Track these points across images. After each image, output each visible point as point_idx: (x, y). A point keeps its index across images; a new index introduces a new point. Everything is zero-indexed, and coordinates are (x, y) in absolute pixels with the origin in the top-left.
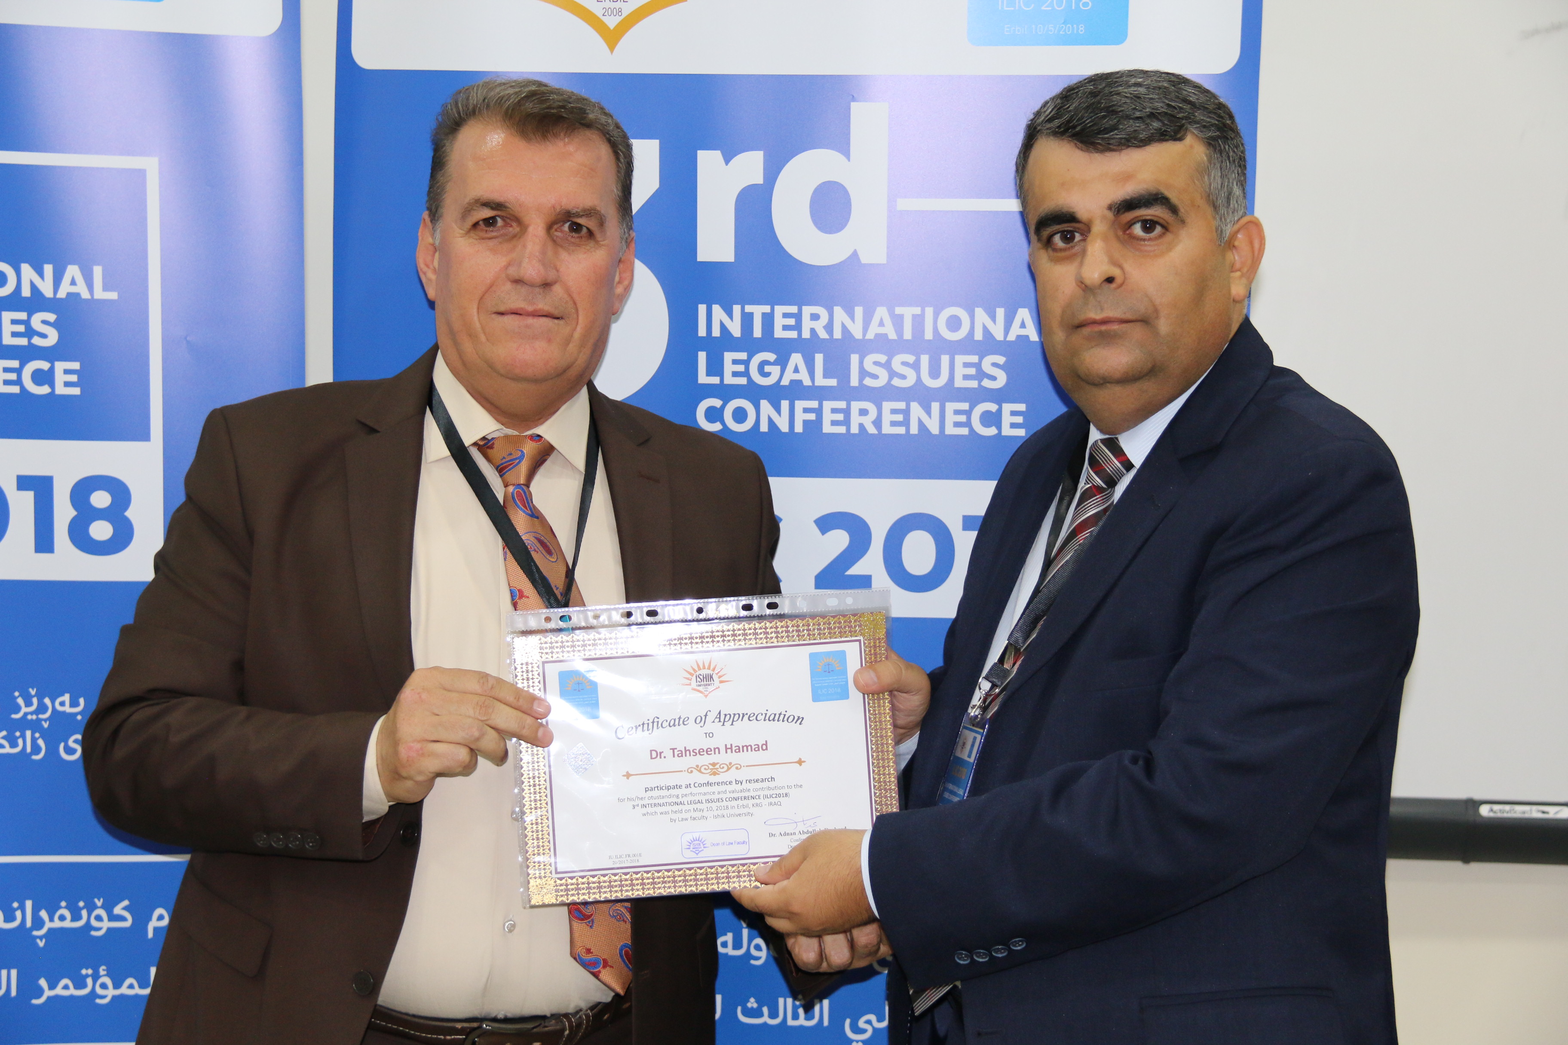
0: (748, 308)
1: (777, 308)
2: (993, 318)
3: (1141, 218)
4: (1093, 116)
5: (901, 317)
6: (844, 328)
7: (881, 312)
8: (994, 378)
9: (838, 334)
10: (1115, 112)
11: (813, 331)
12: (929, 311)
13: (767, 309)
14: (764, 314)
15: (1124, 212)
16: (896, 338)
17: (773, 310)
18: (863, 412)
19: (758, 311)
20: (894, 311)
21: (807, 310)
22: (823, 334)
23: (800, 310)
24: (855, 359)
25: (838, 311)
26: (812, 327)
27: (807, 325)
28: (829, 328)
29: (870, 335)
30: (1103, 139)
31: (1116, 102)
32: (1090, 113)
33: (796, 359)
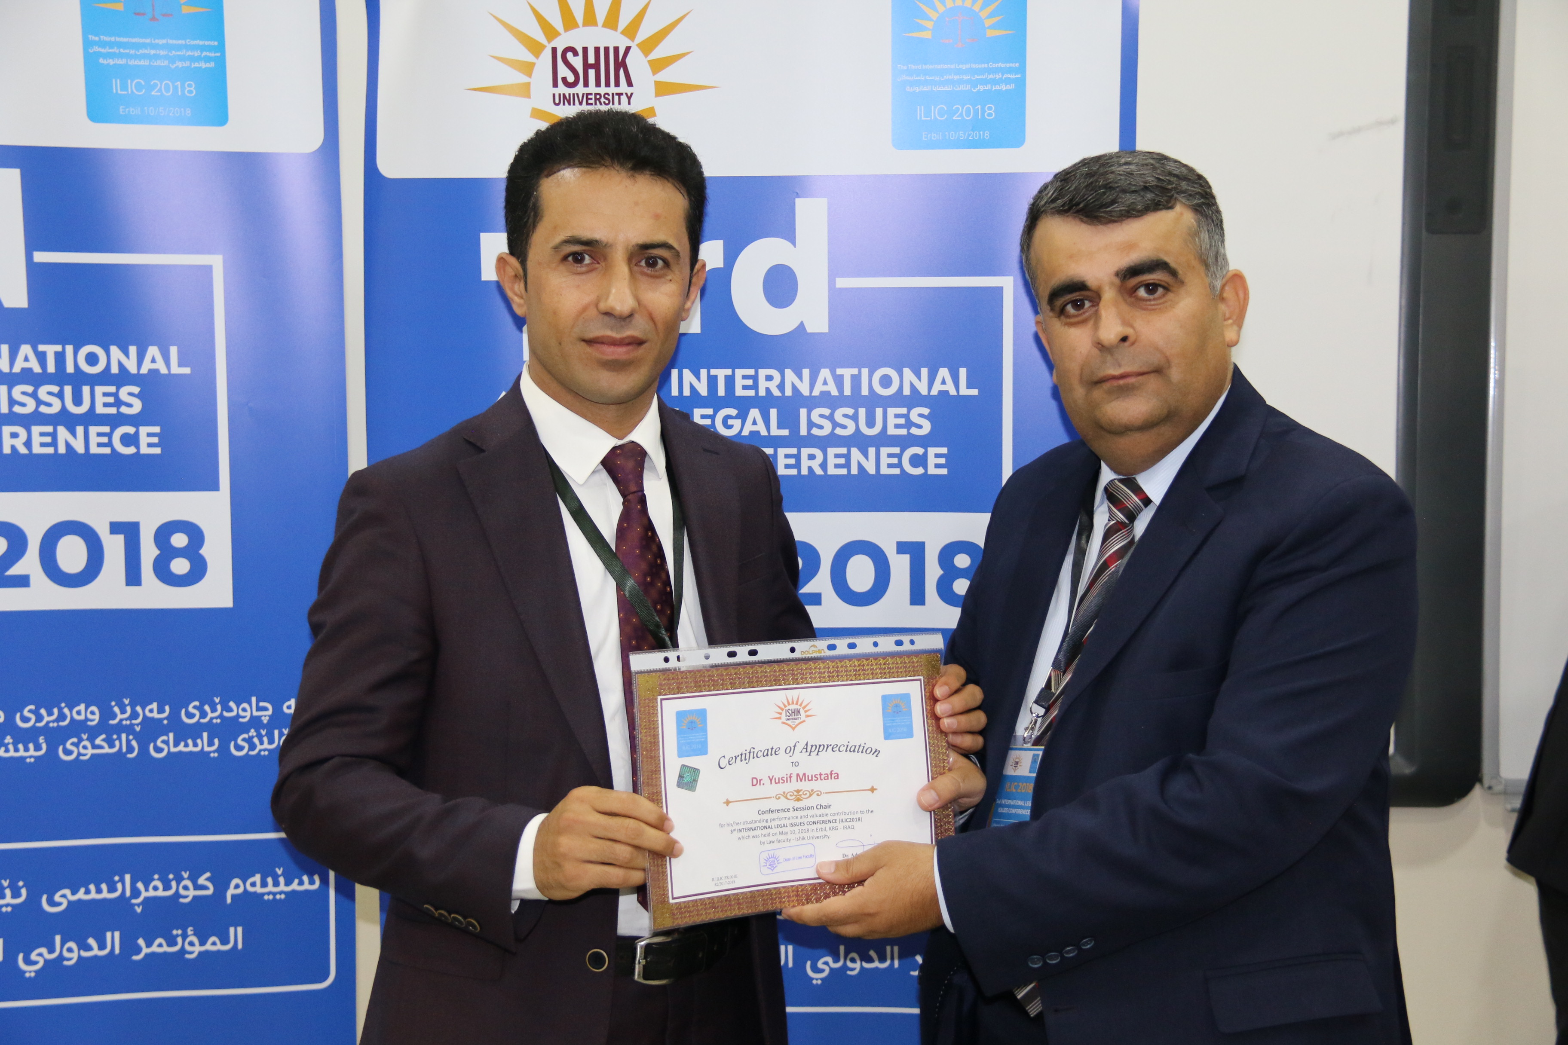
0: (713, 372)
1: (737, 371)
2: (919, 376)
3: (1145, 283)
4: (1093, 194)
5: (842, 376)
6: (794, 387)
7: (825, 373)
8: (920, 427)
9: (788, 392)
10: (1111, 188)
11: (768, 389)
12: (865, 372)
13: (729, 372)
14: (726, 377)
15: (1130, 278)
16: (838, 394)
17: (733, 372)
18: (812, 457)
19: (721, 374)
20: (835, 371)
21: (763, 373)
22: (776, 393)
23: (757, 372)
24: (803, 412)
25: (789, 373)
26: (767, 386)
27: (763, 385)
28: (781, 387)
29: (816, 393)
30: (1105, 212)
31: (1112, 180)
32: (1091, 191)
33: (754, 413)
